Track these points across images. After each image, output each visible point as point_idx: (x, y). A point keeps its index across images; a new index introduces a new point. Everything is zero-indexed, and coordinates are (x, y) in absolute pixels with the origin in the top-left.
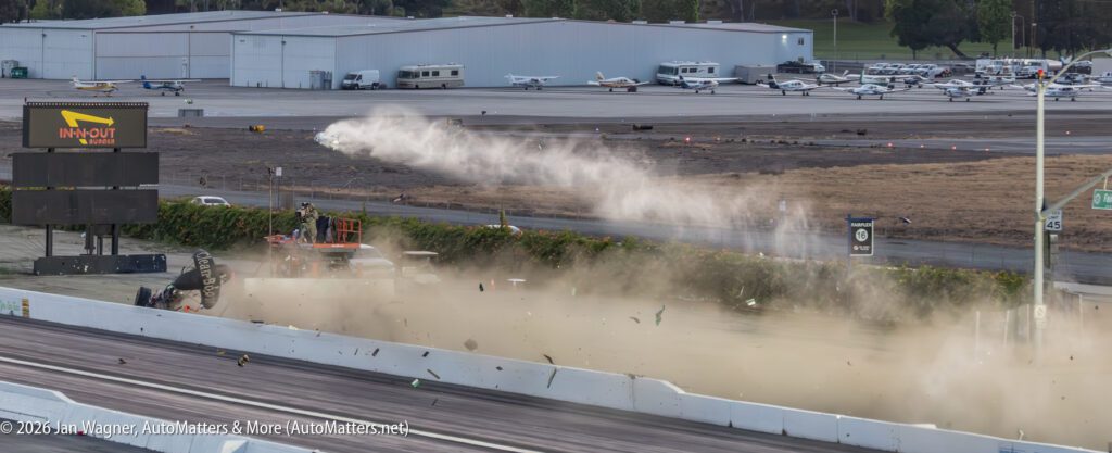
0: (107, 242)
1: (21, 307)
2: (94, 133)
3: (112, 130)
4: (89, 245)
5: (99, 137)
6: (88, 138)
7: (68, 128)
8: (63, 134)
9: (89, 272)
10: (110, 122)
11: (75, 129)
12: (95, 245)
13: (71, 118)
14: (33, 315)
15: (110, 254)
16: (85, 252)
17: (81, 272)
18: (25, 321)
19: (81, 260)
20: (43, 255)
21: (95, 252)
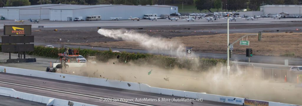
0: (23, 56)
1: (4, 70)
2: (20, 32)
3: (24, 31)
4: (19, 56)
5: (21, 32)
6: (18, 33)
7: (14, 30)
8: (13, 32)
9: (19, 62)
10: (23, 29)
11: (15, 31)
12: (20, 56)
13: (15, 28)
14: (7, 72)
15: (23, 58)
16: (18, 58)
17: (17, 62)
18: (5, 73)
19: (17, 60)
20: (9, 59)
21: (20, 58)
